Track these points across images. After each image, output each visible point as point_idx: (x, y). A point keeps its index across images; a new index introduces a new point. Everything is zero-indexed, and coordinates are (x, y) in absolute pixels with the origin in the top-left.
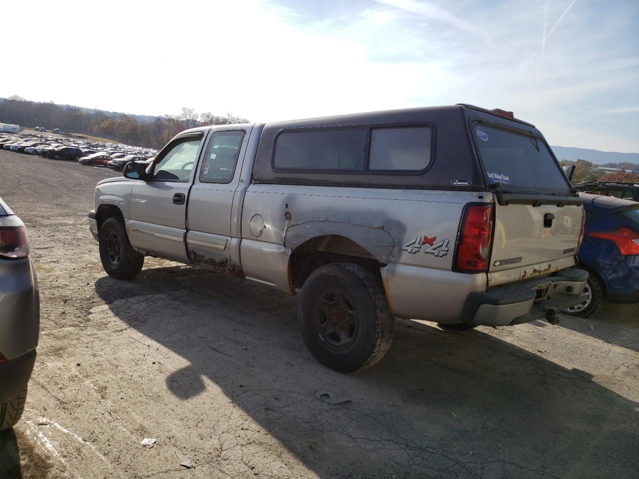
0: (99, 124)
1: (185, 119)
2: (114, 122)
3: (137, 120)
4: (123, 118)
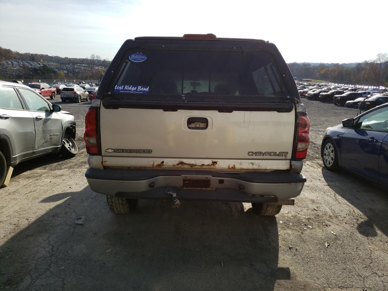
0: (319, 72)
1: (379, 62)
2: (329, 70)
3: (344, 67)
4: (335, 67)
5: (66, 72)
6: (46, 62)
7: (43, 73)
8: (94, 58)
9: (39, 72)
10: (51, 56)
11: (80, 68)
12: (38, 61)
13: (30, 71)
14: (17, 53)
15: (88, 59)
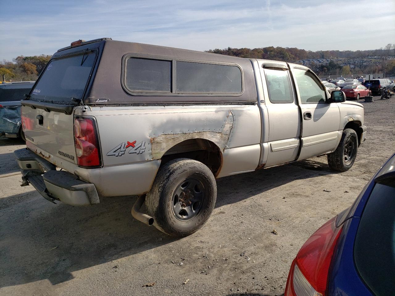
5: (352, 66)
6: (336, 58)
7: (328, 70)
8: (390, 48)
9: (325, 68)
10: (342, 51)
11: (371, 61)
12: (327, 58)
13: (317, 68)
14: (310, 53)
15: (383, 49)
